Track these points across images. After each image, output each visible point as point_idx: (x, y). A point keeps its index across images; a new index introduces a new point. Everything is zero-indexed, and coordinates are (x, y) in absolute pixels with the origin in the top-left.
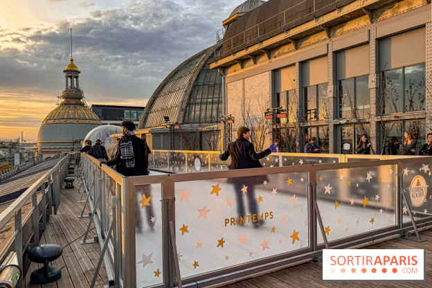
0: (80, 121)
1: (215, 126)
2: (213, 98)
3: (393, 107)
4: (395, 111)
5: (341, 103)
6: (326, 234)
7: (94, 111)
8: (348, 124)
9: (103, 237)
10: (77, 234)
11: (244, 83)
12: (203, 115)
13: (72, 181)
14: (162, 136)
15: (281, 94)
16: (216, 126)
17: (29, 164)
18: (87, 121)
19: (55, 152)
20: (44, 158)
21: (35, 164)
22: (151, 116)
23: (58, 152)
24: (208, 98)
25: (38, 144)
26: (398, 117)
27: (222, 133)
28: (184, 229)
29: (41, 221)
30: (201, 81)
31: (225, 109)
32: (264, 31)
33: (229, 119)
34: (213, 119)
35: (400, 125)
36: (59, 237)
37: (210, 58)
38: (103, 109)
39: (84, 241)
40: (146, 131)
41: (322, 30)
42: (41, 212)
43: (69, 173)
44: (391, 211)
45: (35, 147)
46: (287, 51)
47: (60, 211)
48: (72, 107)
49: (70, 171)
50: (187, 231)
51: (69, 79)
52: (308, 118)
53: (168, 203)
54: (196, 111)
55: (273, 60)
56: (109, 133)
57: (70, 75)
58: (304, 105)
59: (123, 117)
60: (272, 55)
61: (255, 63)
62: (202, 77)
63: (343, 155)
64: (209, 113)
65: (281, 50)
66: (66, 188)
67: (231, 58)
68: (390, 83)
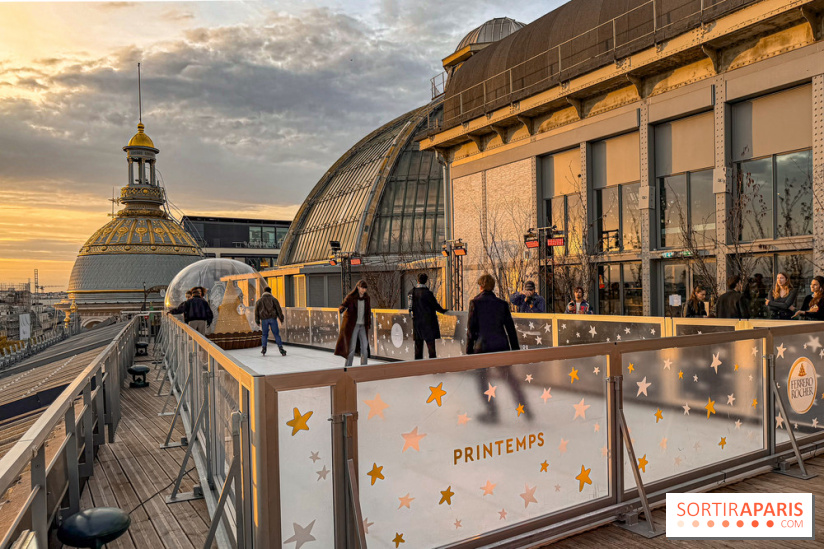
0: (160, 249)
1: (430, 260)
2: (426, 206)
3: (757, 229)
4: (759, 234)
5: (663, 218)
6: (641, 470)
7: (187, 229)
8: (676, 258)
9: (213, 488)
10: (158, 483)
11: (484, 179)
12: (407, 238)
13: (144, 372)
14: (326, 279)
15: (553, 202)
16: (432, 260)
17: (51, 336)
18: (173, 250)
19: (107, 312)
20: (84, 323)
21: (64, 337)
22: (303, 239)
23: (113, 311)
24: (415, 206)
25: (71, 297)
26: (765, 247)
27: (444, 273)
28: (376, 473)
29: (83, 459)
30: (402, 174)
31: (448, 228)
32: (521, 82)
33: (456, 248)
34: (427, 247)
35: (768, 260)
36: (120, 489)
37: (419, 128)
38: (206, 226)
39: (173, 497)
40: (294, 270)
41: (629, 84)
42: (82, 440)
43: (138, 355)
44: (756, 422)
45: (64, 302)
46: (564, 120)
47: (122, 436)
48: (142, 221)
49: (140, 351)
50: (382, 477)
51: (136, 165)
52: (605, 247)
53: (343, 423)
54: (393, 230)
55: (539, 137)
56: (218, 274)
57: (136, 157)
58: (596, 223)
59: (248, 241)
60: (537, 129)
61: (505, 142)
62: (404, 165)
63: (668, 319)
64: (418, 234)
65: (554, 118)
66: (133, 386)
67: (460, 131)
68: (752, 184)
